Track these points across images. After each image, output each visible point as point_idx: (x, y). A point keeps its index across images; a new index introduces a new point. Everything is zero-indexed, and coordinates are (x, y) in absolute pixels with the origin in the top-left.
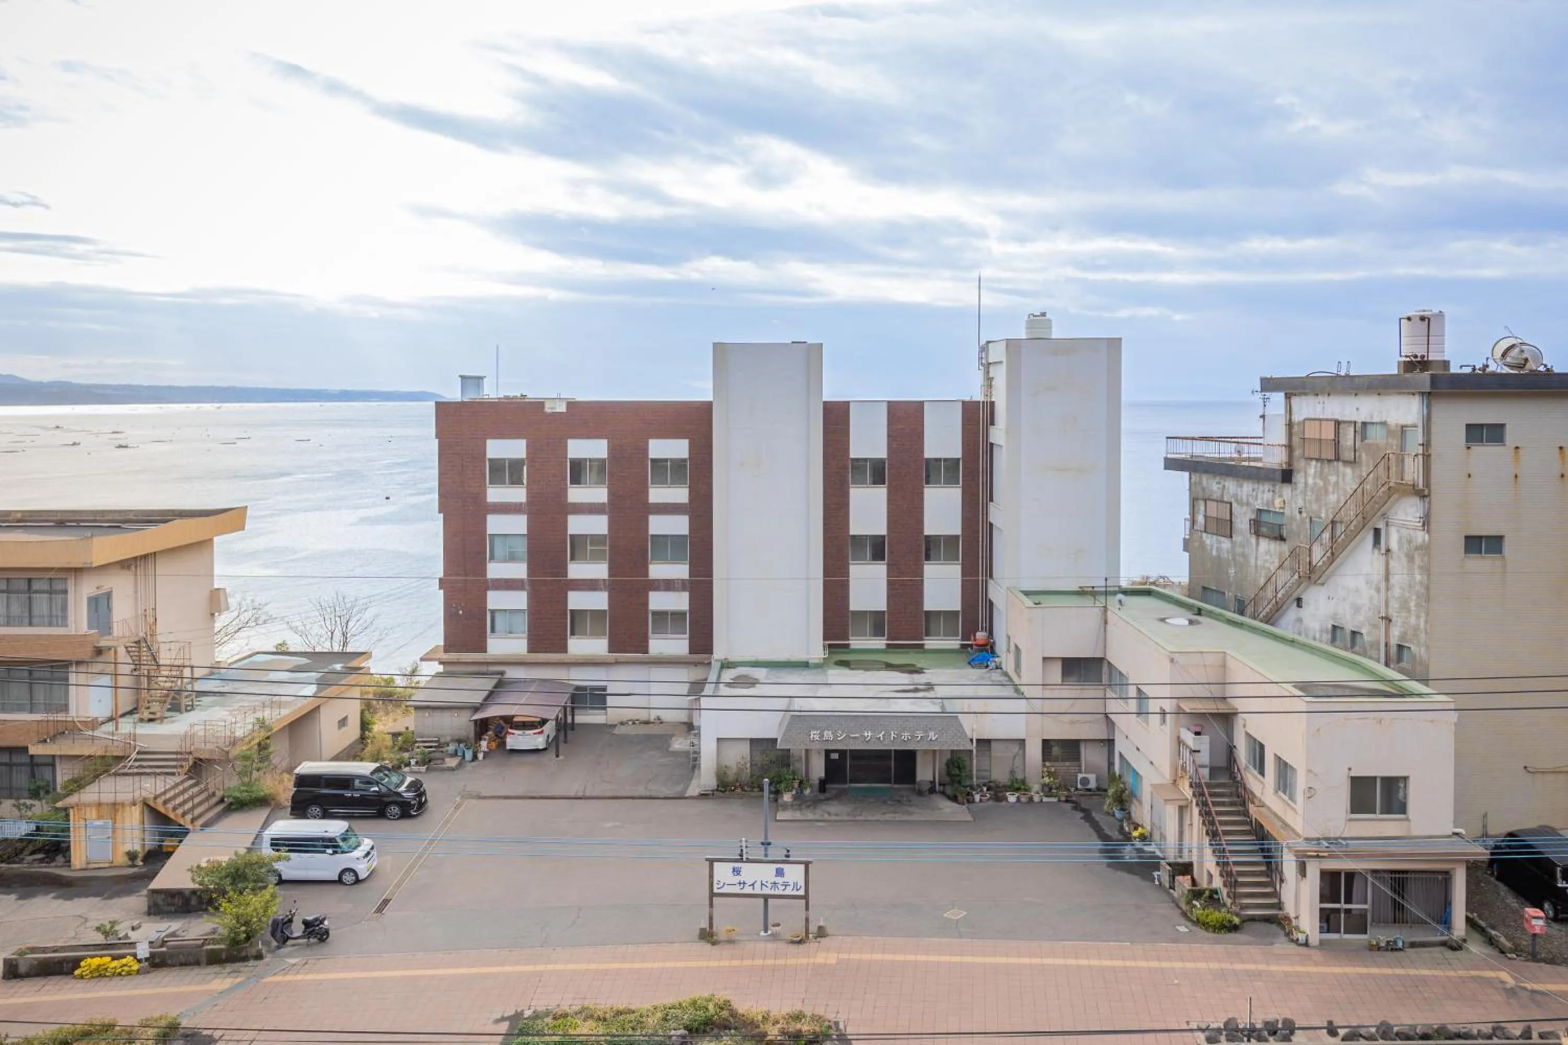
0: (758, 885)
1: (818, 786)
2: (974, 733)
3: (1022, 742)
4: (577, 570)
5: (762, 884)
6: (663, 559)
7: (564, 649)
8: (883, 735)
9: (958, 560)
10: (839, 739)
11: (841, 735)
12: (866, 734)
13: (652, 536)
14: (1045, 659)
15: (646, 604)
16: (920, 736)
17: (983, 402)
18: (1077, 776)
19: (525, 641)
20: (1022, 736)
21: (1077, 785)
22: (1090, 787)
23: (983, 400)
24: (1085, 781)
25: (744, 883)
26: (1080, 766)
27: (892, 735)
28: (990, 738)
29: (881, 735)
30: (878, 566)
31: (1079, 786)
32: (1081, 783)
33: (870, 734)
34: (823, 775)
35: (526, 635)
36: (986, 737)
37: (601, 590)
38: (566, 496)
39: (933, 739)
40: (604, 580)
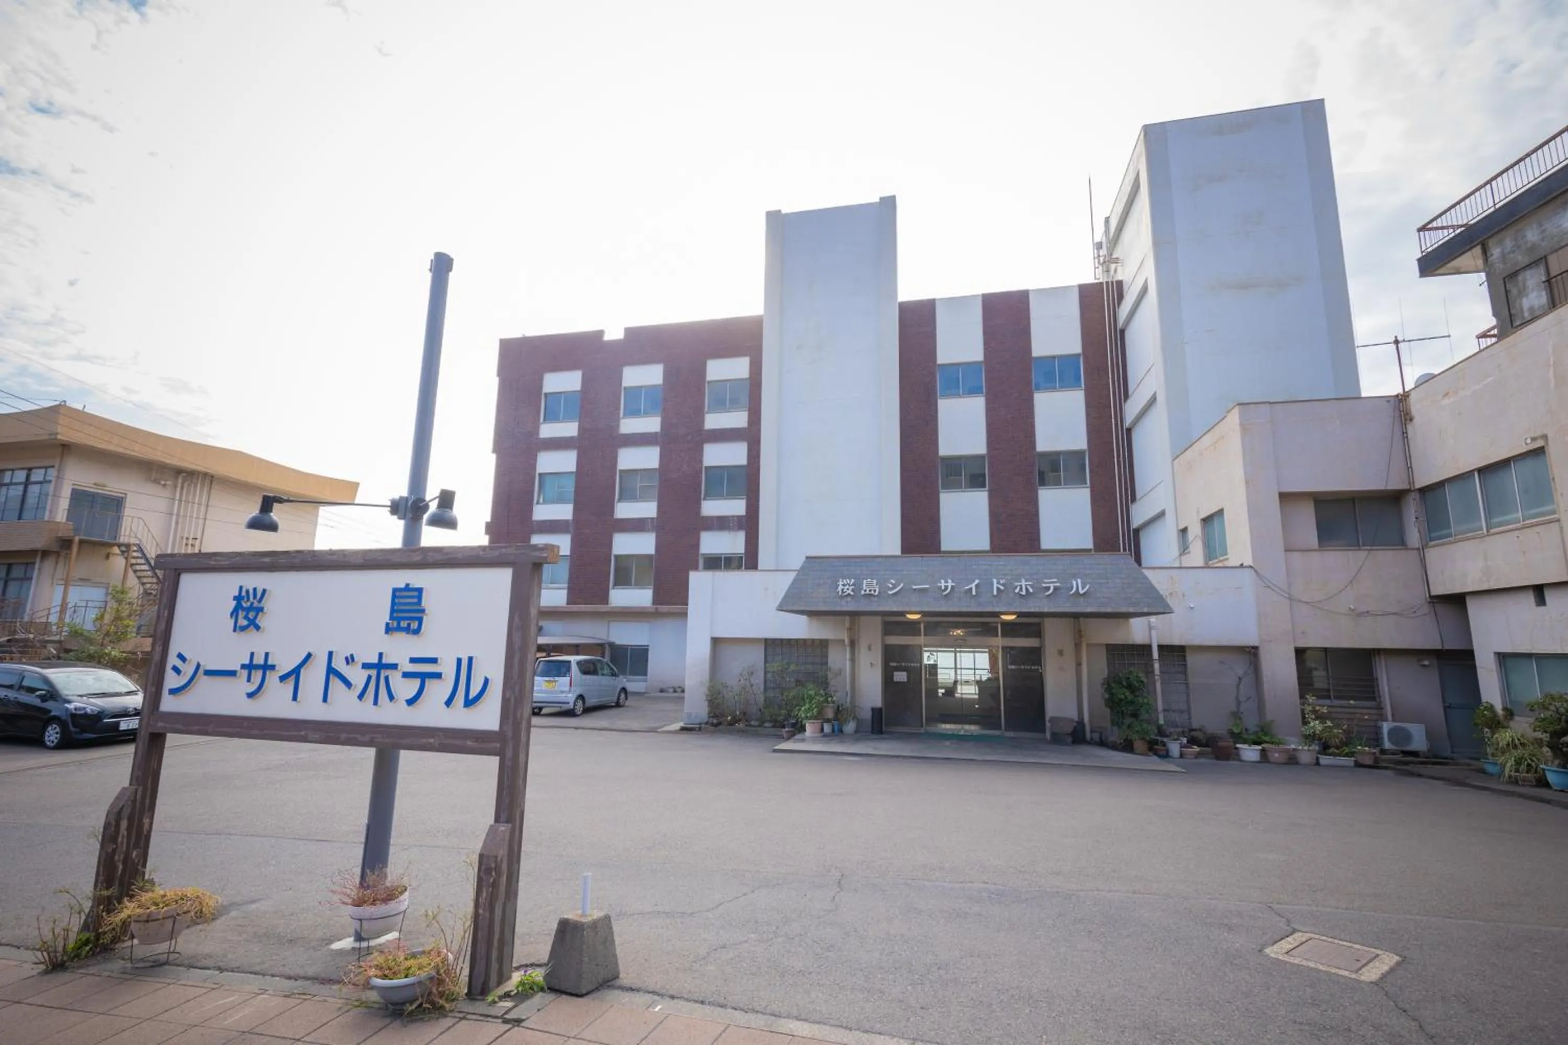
0: (314, 678)
1: (870, 722)
2: (1154, 633)
3: (1251, 653)
4: (624, 510)
5: (331, 671)
6: (719, 496)
7: (605, 599)
8: (977, 586)
9: (1086, 484)
10: (890, 592)
11: (894, 587)
12: (943, 584)
13: (706, 468)
14: (1285, 498)
15: (697, 545)
16: (1052, 586)
17: (1107, 283)
18: (1380, 728)
19: (565, 592)
20: (1250, 639)
21: (1382, 744)
22: (1413, 747)
23: (1105, 280)
24: (1399, 735)
25: (267, 667)
26: (1380, 708)
27: (995, 585)
28: (1183, 643)
29: (973, 586)
30: (978, 493)
31: (1387, 745)
32: (1390, 739)
33: (950, 584)
34: (878, 703)
35: (566, 585)
36: (1176, 642)
37: (648, 531)
38: (618, 426)
39: (1081, 592)
40: (652, 519)
